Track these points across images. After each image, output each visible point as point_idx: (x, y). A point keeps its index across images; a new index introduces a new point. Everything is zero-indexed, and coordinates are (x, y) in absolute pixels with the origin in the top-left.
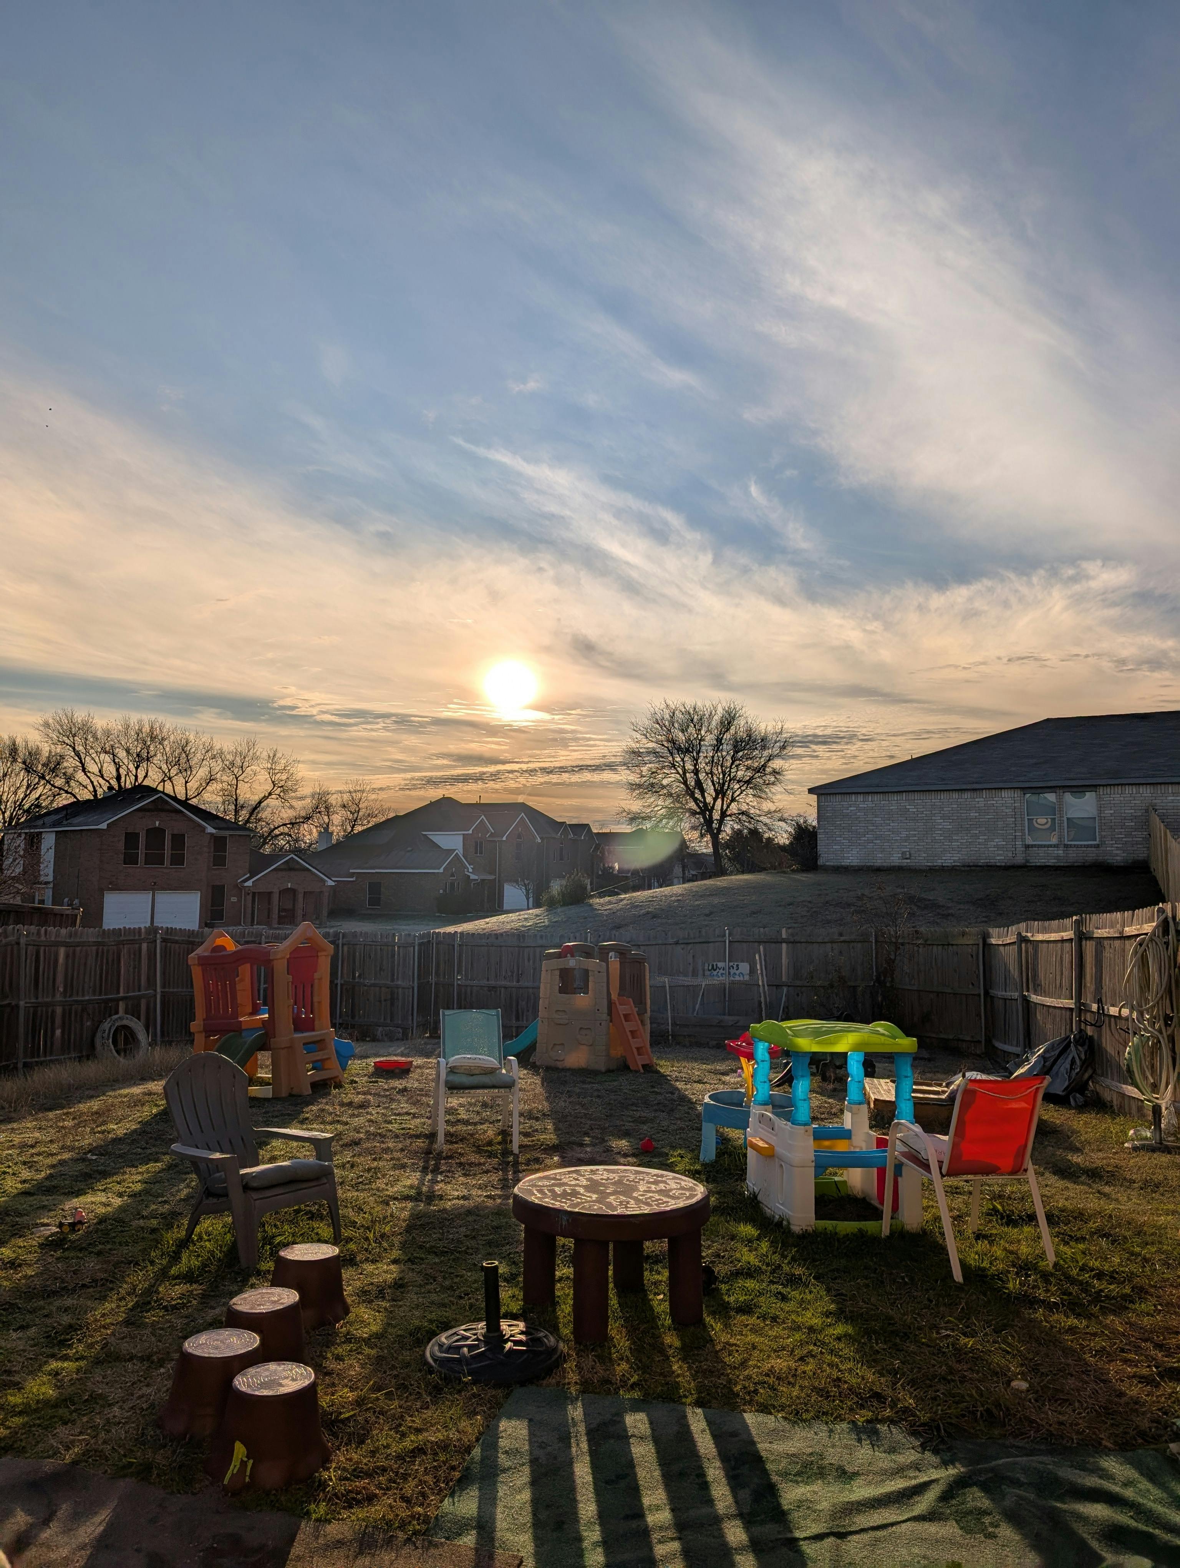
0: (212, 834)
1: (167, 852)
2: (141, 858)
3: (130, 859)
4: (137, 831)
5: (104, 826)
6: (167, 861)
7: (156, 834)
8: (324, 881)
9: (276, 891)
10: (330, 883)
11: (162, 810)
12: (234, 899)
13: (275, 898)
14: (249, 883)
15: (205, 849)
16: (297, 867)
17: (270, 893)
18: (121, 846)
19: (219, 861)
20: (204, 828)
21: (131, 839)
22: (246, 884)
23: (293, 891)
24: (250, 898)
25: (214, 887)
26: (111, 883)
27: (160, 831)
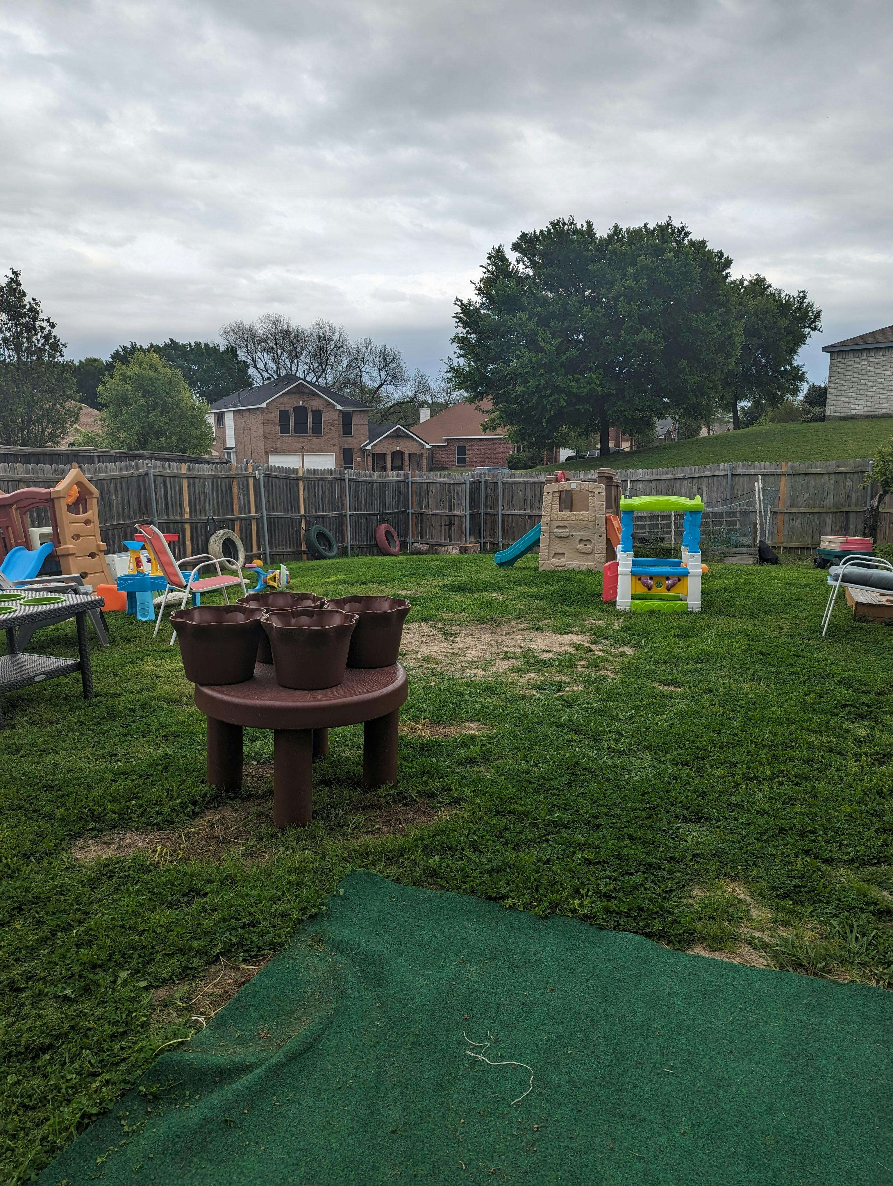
0: (340, 411)
1: (310, 425)
2: (292, 428)
3: (284, 430)
4: (287, 408)
5: (263, 405)
6: (310, 431)
7: (301, 412)
8: (423, 445)
9: (388, 453)
10: (427, 447)
11: (304, 393)
12: (359, 459)
13: (389, 457)
14: (369, 447)
15: (336, 422)
16: (403, 434)
17: (385, 455)
18: (277, 419)
19: (347, 430)
20: (334, 406)
21: (284, 414)
22: (367, 448)
23: (401, 453)
24: (370, 458)
25: (345, 450)
26: (272, 447)
27: (304, 409)
